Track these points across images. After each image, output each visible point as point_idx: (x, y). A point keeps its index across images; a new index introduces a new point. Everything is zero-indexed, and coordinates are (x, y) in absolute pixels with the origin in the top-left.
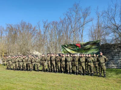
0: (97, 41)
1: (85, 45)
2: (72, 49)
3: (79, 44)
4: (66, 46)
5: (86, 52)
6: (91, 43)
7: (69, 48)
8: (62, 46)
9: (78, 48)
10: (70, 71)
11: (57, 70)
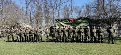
0: (88, 17)
1: (77, 20)
2: (65, 22)
3: (72, 19)
4: (60, 20)
5: (78, 25)
6: (83, 18)
7: (63, 22)
8: (56, 20)
9: (71, 22)
10: (82, 41)
11: (69, 40)
